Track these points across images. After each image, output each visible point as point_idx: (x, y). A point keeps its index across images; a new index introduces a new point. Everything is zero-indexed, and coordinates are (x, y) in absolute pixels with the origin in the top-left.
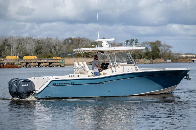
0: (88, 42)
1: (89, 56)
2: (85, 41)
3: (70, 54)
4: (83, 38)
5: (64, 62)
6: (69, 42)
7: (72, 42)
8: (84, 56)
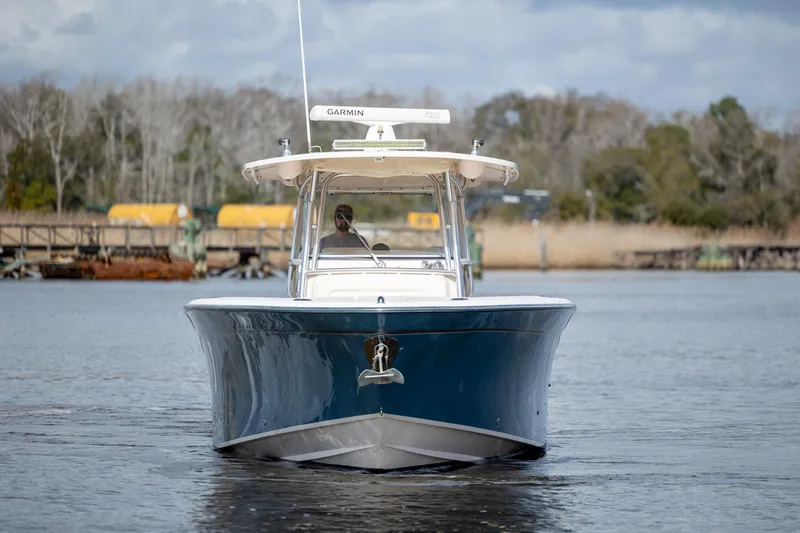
0: (629, 125)
1: (630, 210)
2: (607, 115)
3: (513, 194)
4: (599, 98)
5: (480, 250)
6: (505, 121)
7: (525, 120)
8: (604, 212)
